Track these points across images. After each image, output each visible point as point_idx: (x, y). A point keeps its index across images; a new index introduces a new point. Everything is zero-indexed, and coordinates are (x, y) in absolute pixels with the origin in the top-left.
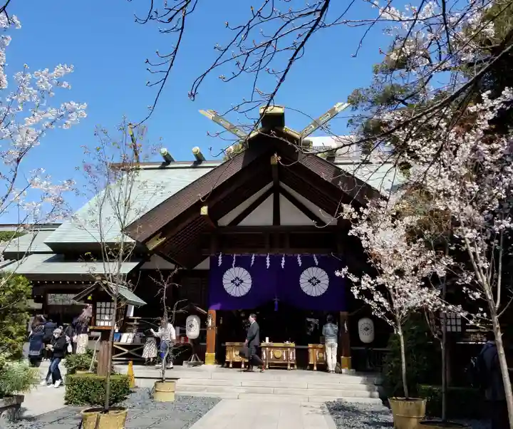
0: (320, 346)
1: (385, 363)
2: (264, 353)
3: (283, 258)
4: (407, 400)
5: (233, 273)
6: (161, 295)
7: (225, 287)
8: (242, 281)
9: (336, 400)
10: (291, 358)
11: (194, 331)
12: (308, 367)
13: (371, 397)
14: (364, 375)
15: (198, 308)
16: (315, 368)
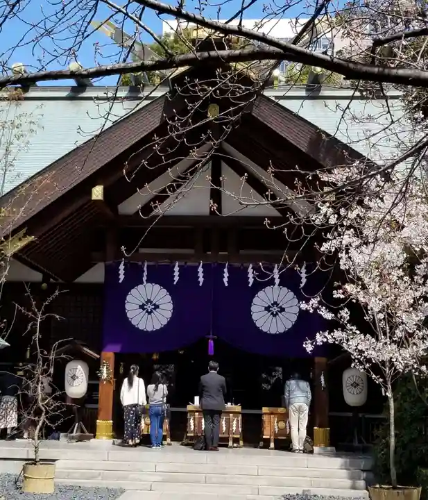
0: (281, 410)
1: (377, 437)
2: (192, 421)
3: (226, 270)
4: (394, 488)
5: (143, 293)
6: (33, 332)
7: (129, 315)
8: (157, 307)
9: (300, 493)
10: (234, 428)
11: (77, 386)
12: (261, 444)
13: (354, 488)
14: (347, 456)
15: (85, 349)
16: (272, 445)
